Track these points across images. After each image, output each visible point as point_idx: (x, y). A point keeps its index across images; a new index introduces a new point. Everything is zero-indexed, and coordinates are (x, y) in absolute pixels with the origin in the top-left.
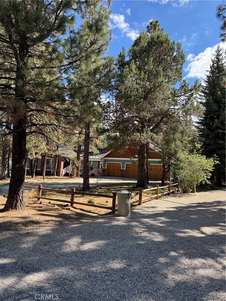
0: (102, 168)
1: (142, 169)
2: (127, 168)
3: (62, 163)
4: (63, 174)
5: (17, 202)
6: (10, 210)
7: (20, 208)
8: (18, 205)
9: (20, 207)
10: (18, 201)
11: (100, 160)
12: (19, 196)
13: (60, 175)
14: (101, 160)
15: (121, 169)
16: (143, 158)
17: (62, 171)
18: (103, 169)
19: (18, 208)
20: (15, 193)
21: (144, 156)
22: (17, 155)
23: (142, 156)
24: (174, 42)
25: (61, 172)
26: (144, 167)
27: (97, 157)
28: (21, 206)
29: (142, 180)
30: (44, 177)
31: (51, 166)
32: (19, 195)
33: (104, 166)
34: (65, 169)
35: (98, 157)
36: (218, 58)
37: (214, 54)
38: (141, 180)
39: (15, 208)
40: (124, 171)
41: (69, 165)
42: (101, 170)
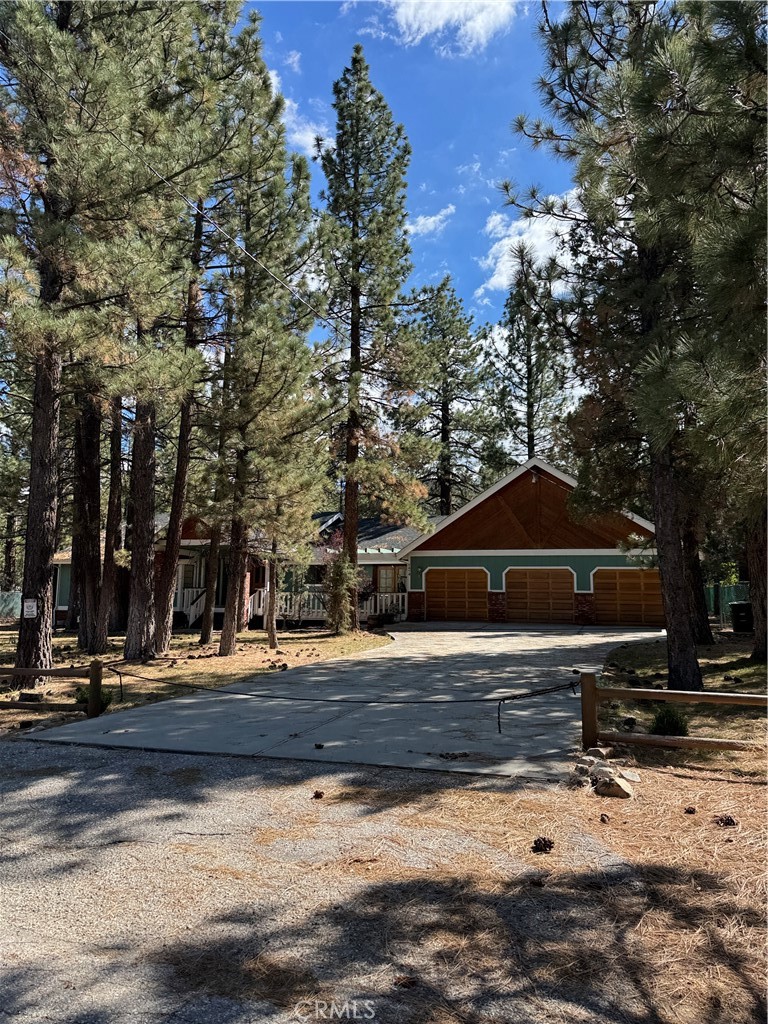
0: (404, 590)
2: (508, 585)
3: (248, 579)
11: (400, 563)
14: (402, 559)
15: (489, 589)
17: (247, 611)
18: (410, 594)
25: (245, 613)
33: (416, 584)
40: (500, 597)
41: (263, 586)
42: (403, 597)
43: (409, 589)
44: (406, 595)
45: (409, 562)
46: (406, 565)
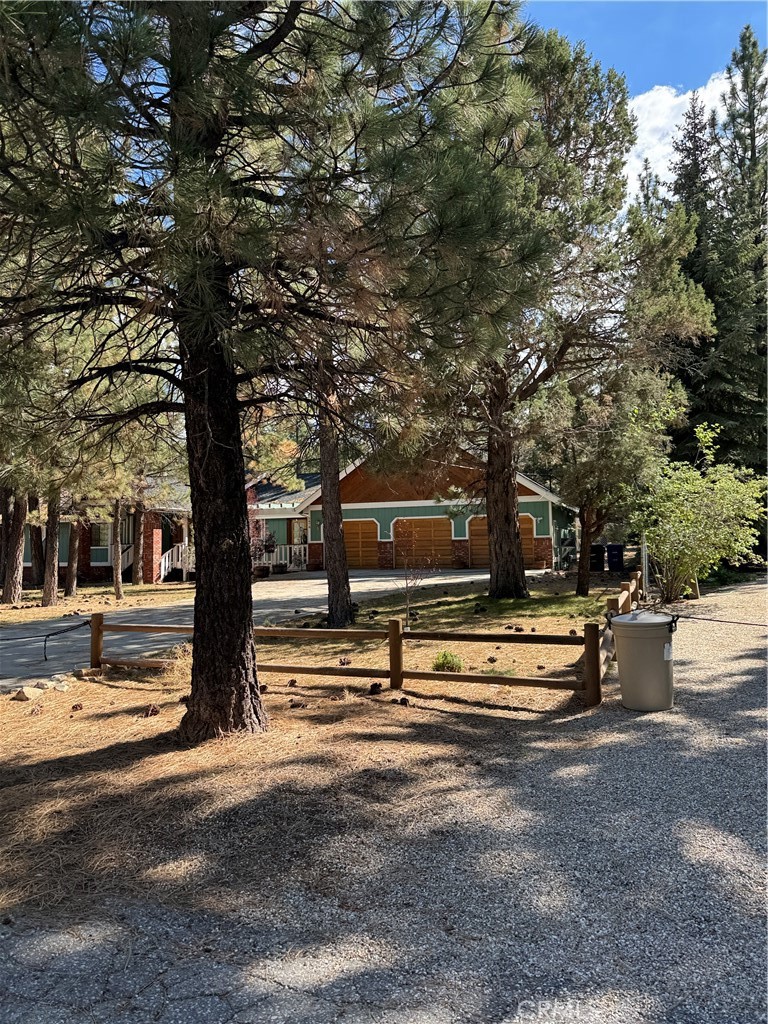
0: (306, 542)
1: (508, 534)
2: (397, 534)
3: (158, 534)
4: (163, 573)
5: (241, 698)
6: (219, 734)
7: (257, 721)
8: (246, 708)
9: (254, 716)
10: (244, 691)
11: (300, 516)
12: (246, 669)
13: (154, 579)
14: (301, 513)
15: (379, 539)
16: (507, 493)
17: (160, 565)
18: (310, 545)
19: (247, 721)
20: (228, 658)
21: (512, 485)
22: (219, 501)
23: (505, 487)
24: (596, 68)
25: (154, 566)
26: (512, 523)
27: (284, 505)
28: (256, 713)
29: (511, 572)
30: (118, 589)
31: (109, 548)
32: (244, 668)
33: (315, 536)
34: (166, 554)
35: (289, 506)
36: (694, 136)
37: (679, 124)
38: (508, 573)
39: (240, 724)
40: (388, 545)
41: (181, 541)
42: (305, 549)
43: (309, 541)
44: (307, 546)
45: (309, 516)
46: (306, 518)
